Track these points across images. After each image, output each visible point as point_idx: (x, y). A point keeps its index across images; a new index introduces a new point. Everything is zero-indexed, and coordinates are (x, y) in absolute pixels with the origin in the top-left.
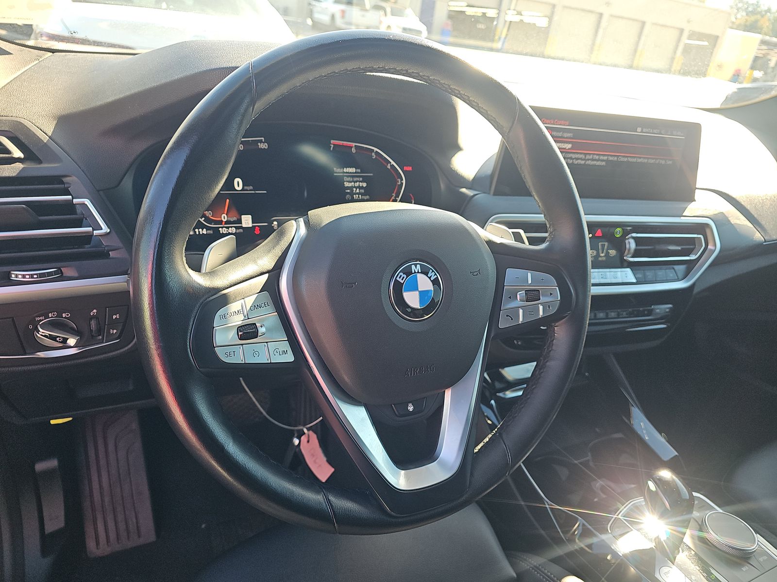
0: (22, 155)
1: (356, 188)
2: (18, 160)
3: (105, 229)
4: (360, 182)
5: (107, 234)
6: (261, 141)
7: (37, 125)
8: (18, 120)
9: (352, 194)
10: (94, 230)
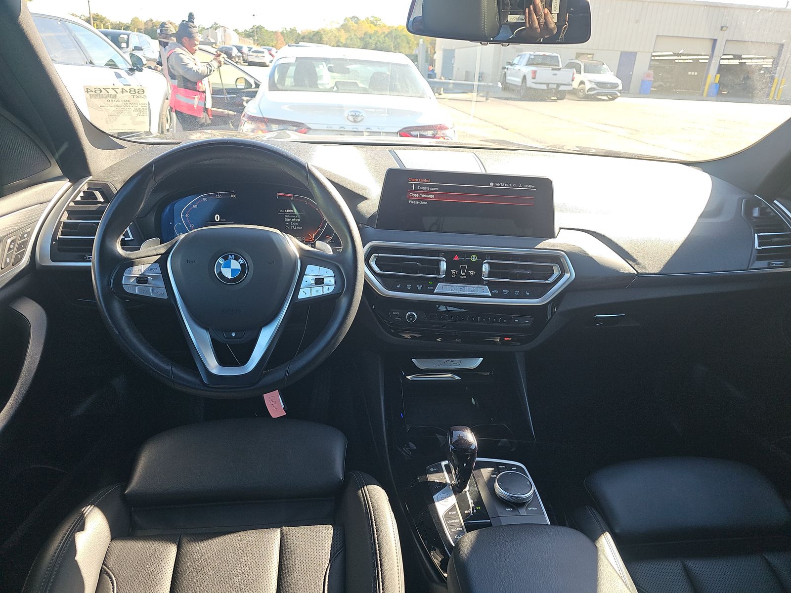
0: (102, 200)
1: (293, 222)
2: (101, 202)
3: (131, 238)
4: (295, 218)
5: (132, 240)
6: (233, 194)
7: (116, 187)
8: (106, 183)
9: (290, 225)
10: (125, 237)
